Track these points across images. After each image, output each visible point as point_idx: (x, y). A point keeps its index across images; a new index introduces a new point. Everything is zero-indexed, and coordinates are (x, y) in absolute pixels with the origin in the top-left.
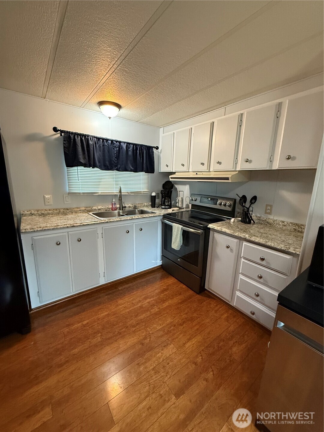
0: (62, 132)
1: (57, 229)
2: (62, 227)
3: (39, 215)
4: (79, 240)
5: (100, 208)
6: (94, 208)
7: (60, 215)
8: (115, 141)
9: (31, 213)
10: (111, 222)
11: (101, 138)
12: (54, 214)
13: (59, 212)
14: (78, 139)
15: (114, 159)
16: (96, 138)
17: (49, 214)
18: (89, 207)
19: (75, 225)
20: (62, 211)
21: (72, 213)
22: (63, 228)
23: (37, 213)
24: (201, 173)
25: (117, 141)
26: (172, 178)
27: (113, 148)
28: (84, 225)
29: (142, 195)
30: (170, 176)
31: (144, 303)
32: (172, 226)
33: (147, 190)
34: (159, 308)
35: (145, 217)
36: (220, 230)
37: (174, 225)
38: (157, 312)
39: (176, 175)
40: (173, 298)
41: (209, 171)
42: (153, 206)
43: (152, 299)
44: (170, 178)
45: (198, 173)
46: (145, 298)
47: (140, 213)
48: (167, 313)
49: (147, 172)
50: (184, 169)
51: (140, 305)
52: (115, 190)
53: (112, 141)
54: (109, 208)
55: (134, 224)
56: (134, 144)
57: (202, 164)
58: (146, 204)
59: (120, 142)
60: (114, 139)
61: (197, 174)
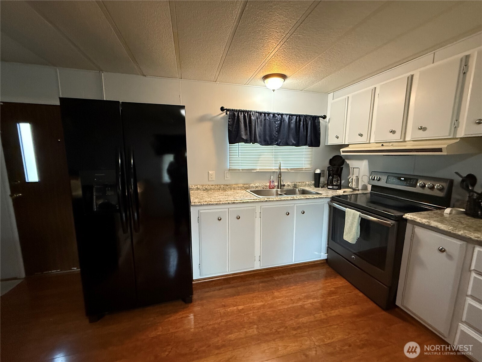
0: (228, 110)
1: (220, 204)
2: (224, 202)
3: (204, 190)
4: (238, 217)
5: (257, 185)
6: (252, 185)
7: (220, 190)
8: (276, 114)
9: (197, 188)
10: (270, 201)
11: (263, 113)
12: (216, 190)
13: (220, 187)
14: (241, 116)
15: (275, 133)
16: (258, 113)
17: (211, 189)
18: (247, 184)
19: (235, 201)
20: (222, 186)
21: (231, 189)
22: (225, 204)
23: (202, 188)
24: (391, 144)
25: (278, 114)
26: (343, 152)
27: (275, 122)
28: (243, 202)
29: (304, 172)
30: (341, 150)
31: (306, 303)
32: (345, 212)
33: (310, 166)
34: (326, 315)
35: (308, 199)
36: (427, 223)
37: (348, 211)
38: (324, 319)
39: (349, 148)
40: (345, 307)
41: (405, 141)
42: (317, 185)
43: (316, 301)
44: (341, 152)
45: (384, 144)
46: (308, 297)
47: (301, 193)
48: (338, 324)
49: (311, 145)
50: (363, 139)
51: (300, 303)
52: (273, 166)
53: (274, 114)
54: (267, 186)
55: (295, 205)
56: (297, 116)
57: (391, 132)
58: (307, 183)
59: (282, 115)
60: (276, 112)
61: (382, 145)
